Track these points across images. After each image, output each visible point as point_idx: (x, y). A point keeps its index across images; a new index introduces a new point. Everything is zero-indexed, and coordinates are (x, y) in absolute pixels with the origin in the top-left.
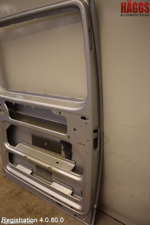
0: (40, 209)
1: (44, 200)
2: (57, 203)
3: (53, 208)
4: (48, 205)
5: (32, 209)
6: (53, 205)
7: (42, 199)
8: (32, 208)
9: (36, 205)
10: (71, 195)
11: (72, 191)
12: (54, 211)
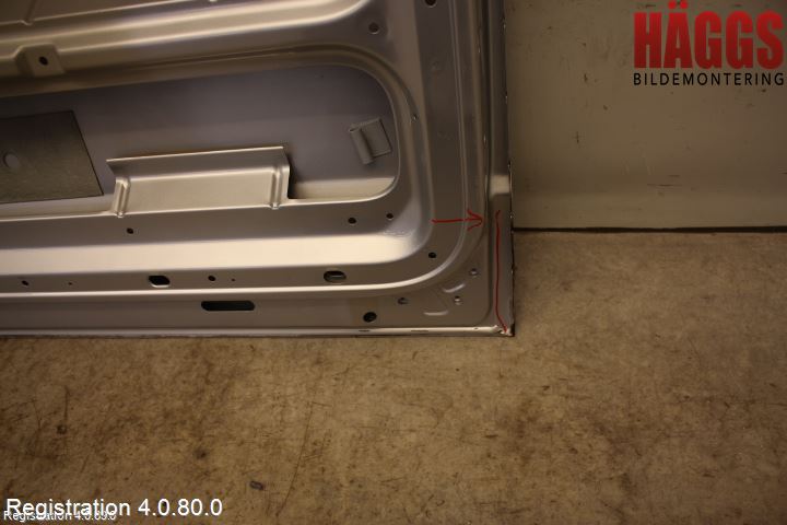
0: (111, 399)
1: (107, 337)
2: (210, 305)
3: (194, 354)
4: (150, 356)
5: (61, 429)
6: (187, 337)
7: (92, 337)
8: (56, 420)
9: (68, 393)
10: (291, 195)
11: (286, 170)
12: (210, 366)
